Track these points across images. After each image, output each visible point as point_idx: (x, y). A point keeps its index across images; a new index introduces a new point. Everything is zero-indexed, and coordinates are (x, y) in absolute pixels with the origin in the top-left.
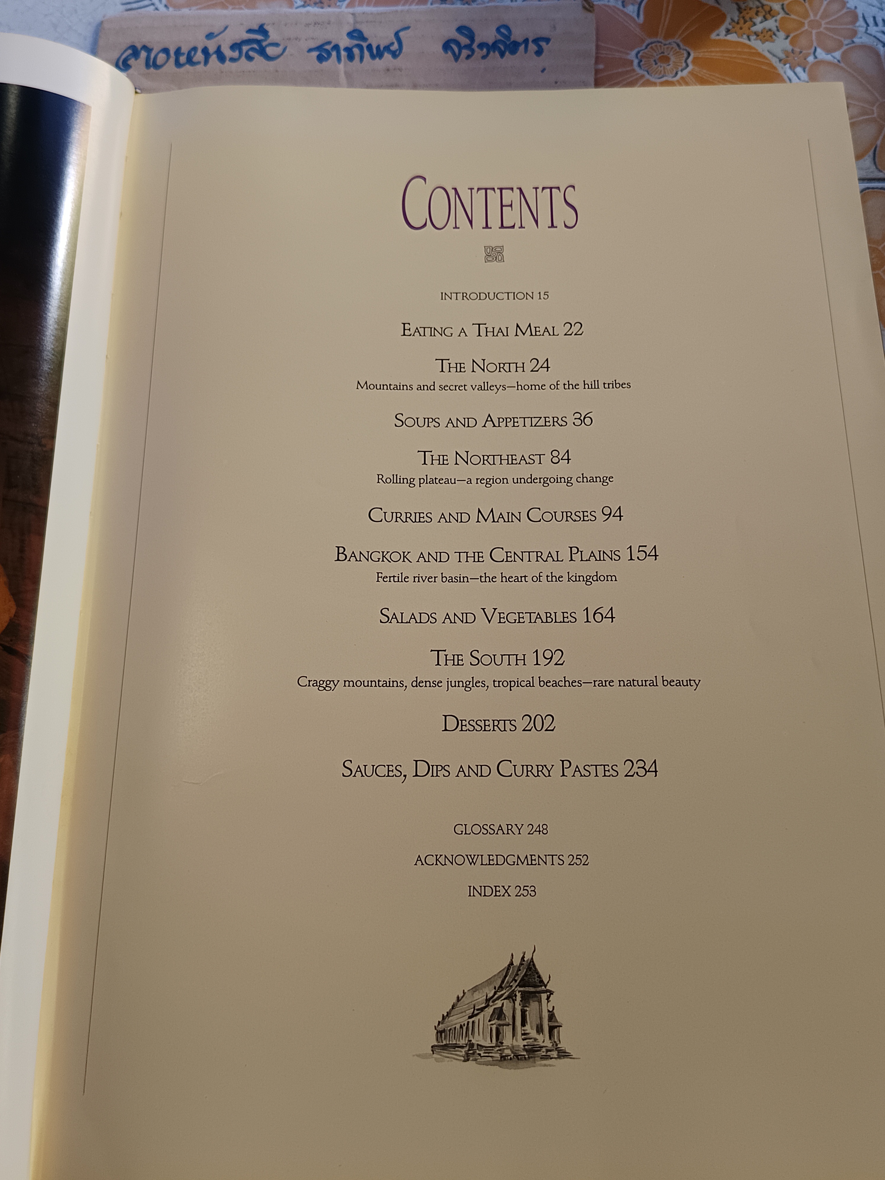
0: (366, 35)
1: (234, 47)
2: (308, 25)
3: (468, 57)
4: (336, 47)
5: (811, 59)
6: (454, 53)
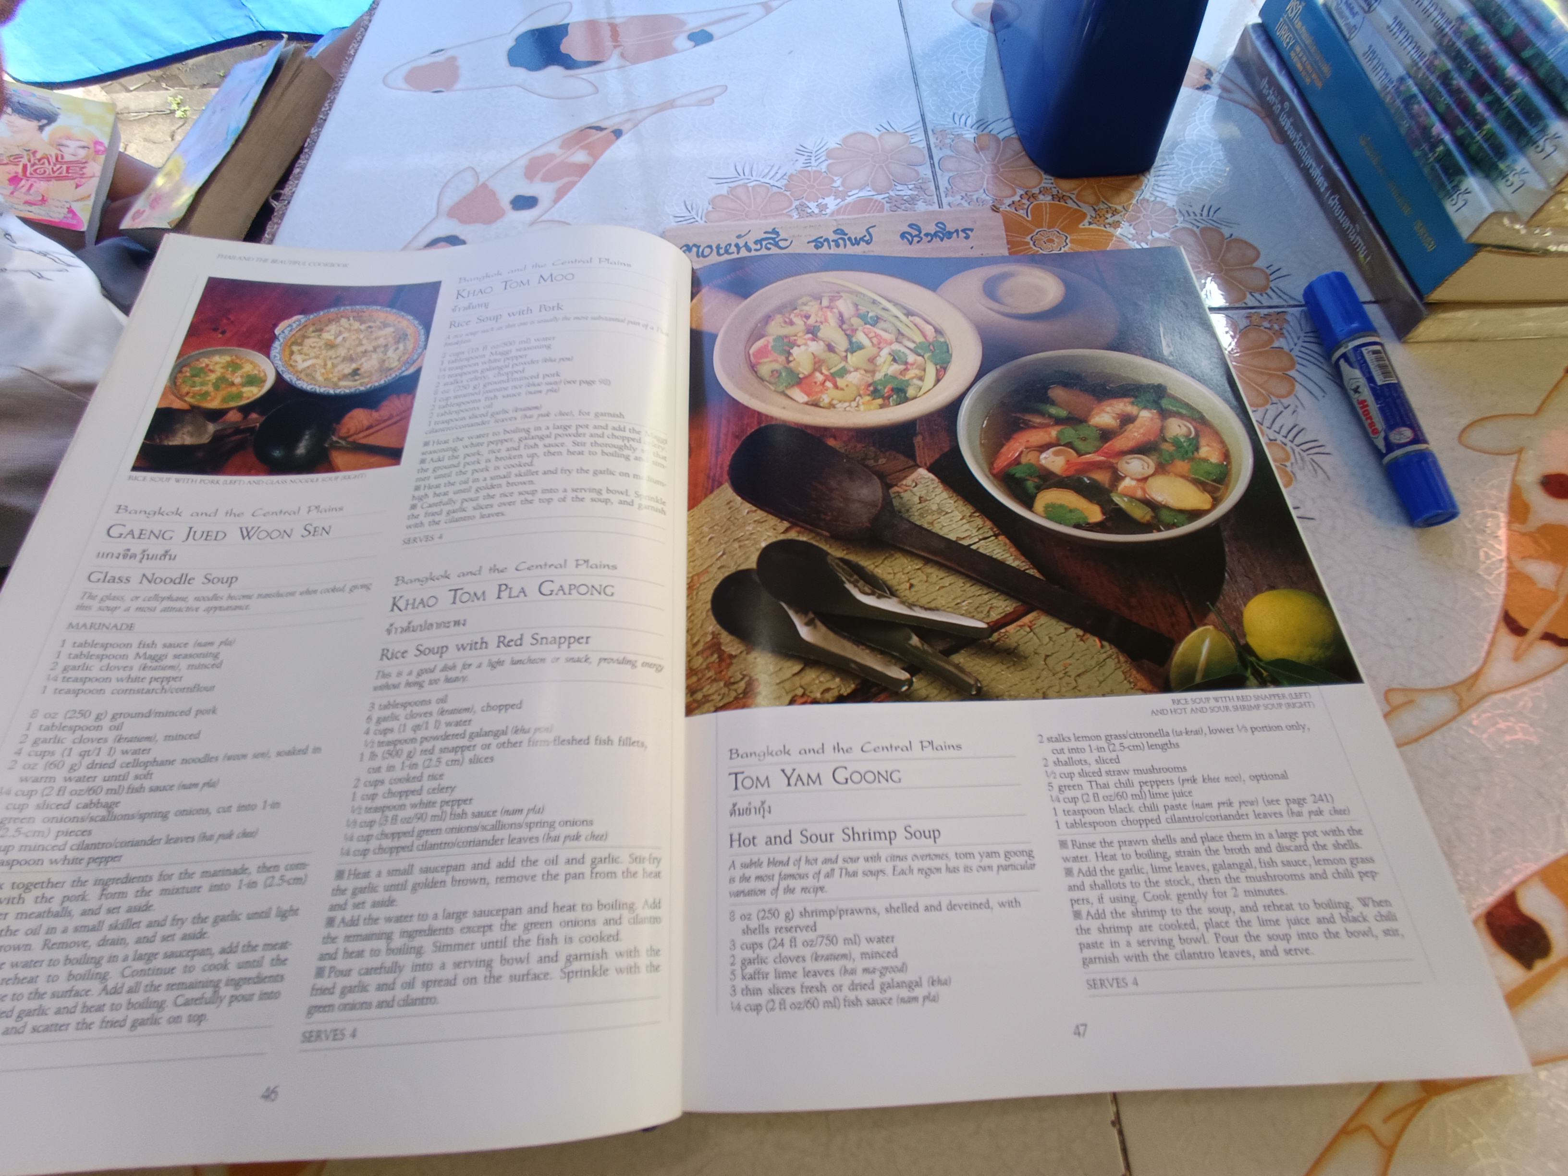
0: (846, 232)
1: (756, 243)
2: (805, 228)
3: (918, 242)
4: (827, 240)
5: (1150, 237)
6: (908, 241)
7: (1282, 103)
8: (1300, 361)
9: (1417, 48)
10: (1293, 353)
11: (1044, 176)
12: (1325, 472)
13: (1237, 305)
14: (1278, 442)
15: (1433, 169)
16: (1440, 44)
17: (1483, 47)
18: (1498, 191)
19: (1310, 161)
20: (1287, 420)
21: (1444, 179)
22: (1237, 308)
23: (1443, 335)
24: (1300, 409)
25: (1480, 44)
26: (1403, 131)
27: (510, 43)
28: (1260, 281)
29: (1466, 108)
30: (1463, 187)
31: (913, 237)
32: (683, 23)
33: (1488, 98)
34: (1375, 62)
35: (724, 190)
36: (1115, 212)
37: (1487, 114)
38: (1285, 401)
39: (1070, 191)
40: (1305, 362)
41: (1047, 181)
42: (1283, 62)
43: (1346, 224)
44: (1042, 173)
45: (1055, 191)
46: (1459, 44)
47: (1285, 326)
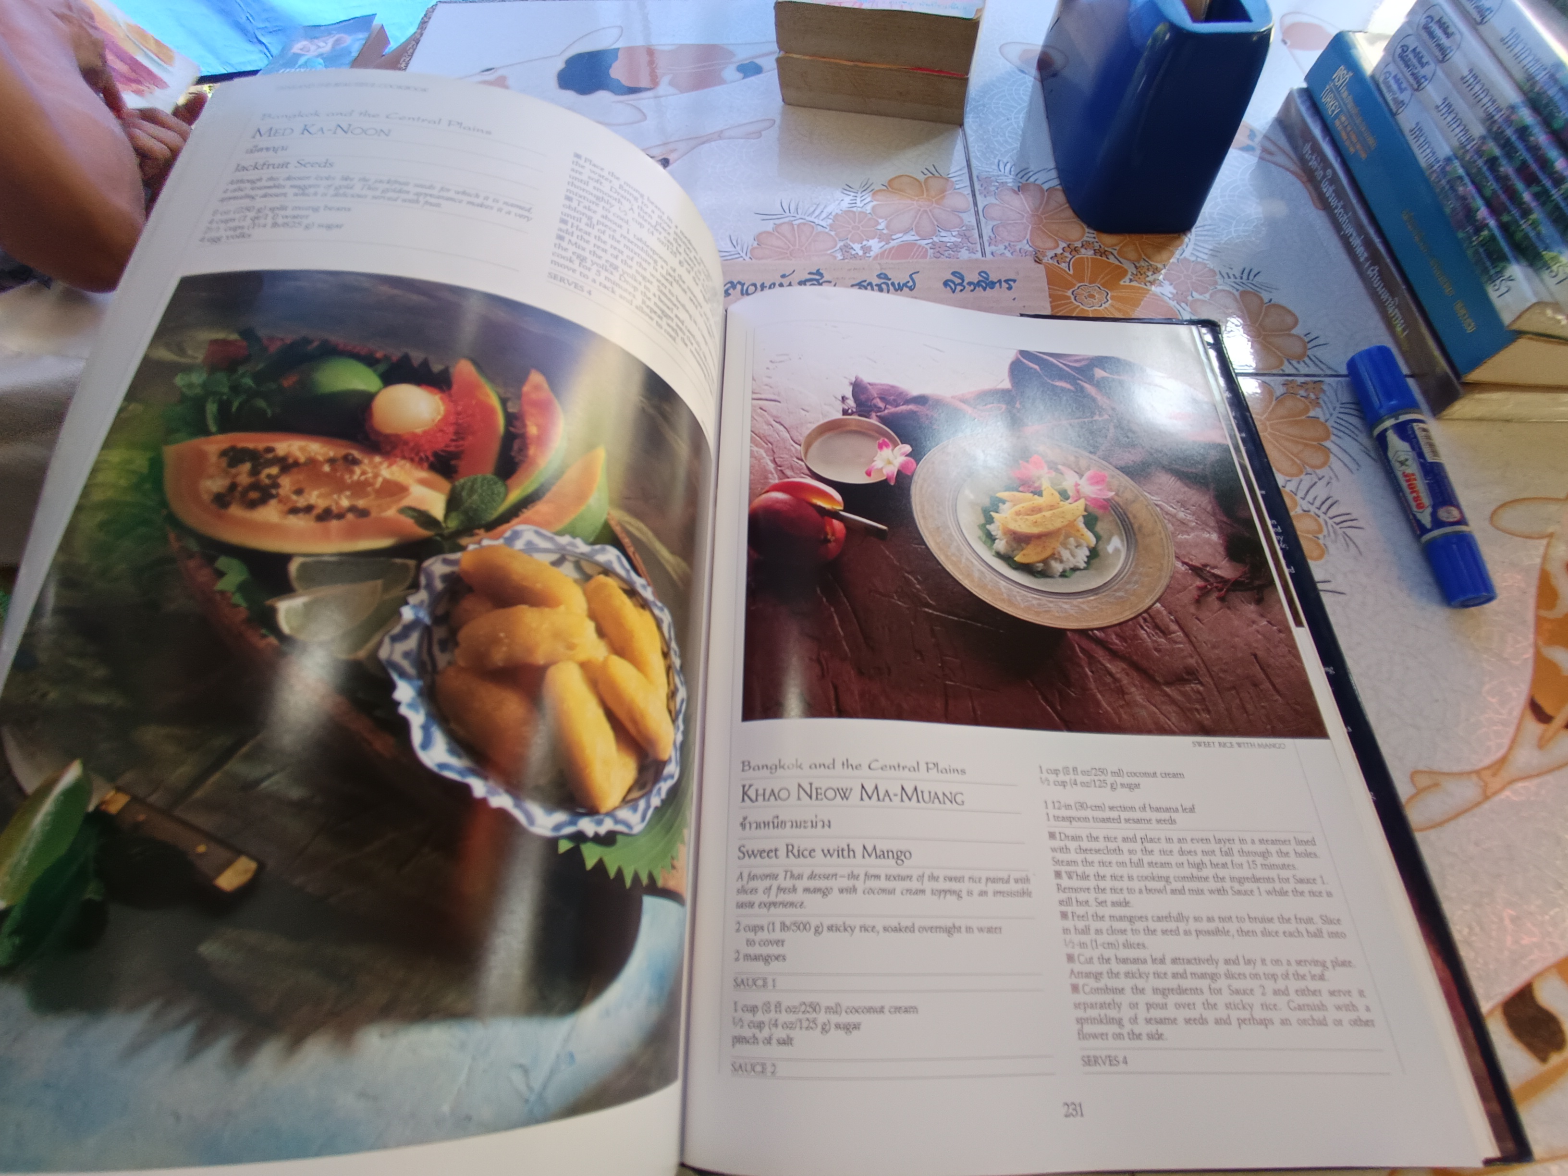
0: (890, 277)
1: (800, 283)
2: (850, 270)
3: (961, 291)
4: (870, 283)
5: (1190, 298)
6: (951, 288)
7: (1325, 169)
8: (1336, 432)
9: (1466, 130)
10: (1329, 424)
11: (1087, 230)
12: (1357, 547)
13: (1274, 372)
14: (1312, 513)
15: (1476, 252)
16: (1489, 130)
17: (1532, 138)
18: (1542, 280)
19: (1350, 230)
20: (1320, 491)
21: (1488, 264)
22: (1274, 375)
23: (1478, 413)
24: (1334, 481)
25: (1530, 135)
26: (1448, 210)
27: (560, 65)
28: (1297, 349)
29: (1513, 195)
30: (1507, 274)
31: (955, 285)
32: (732, 54)
33: (1536, 189)
34: (1422, 139)
35: (769, 226)
36: (1156, 271)
37: (1533, 204)
38: (1320, 472)
39: (1112, 246)
40: (1340, 434)
41: (1090, 235)
42: (1327, 129)
43: (1385, 296)
44: (1085, 226)
45: (1097, 246)
46: (1509, 132)
47: (1321, 395)
